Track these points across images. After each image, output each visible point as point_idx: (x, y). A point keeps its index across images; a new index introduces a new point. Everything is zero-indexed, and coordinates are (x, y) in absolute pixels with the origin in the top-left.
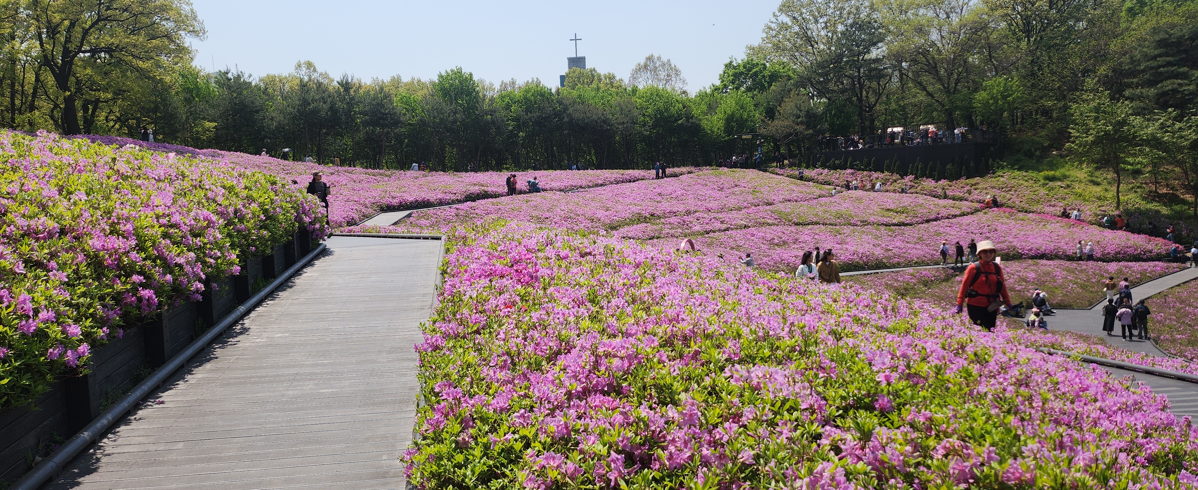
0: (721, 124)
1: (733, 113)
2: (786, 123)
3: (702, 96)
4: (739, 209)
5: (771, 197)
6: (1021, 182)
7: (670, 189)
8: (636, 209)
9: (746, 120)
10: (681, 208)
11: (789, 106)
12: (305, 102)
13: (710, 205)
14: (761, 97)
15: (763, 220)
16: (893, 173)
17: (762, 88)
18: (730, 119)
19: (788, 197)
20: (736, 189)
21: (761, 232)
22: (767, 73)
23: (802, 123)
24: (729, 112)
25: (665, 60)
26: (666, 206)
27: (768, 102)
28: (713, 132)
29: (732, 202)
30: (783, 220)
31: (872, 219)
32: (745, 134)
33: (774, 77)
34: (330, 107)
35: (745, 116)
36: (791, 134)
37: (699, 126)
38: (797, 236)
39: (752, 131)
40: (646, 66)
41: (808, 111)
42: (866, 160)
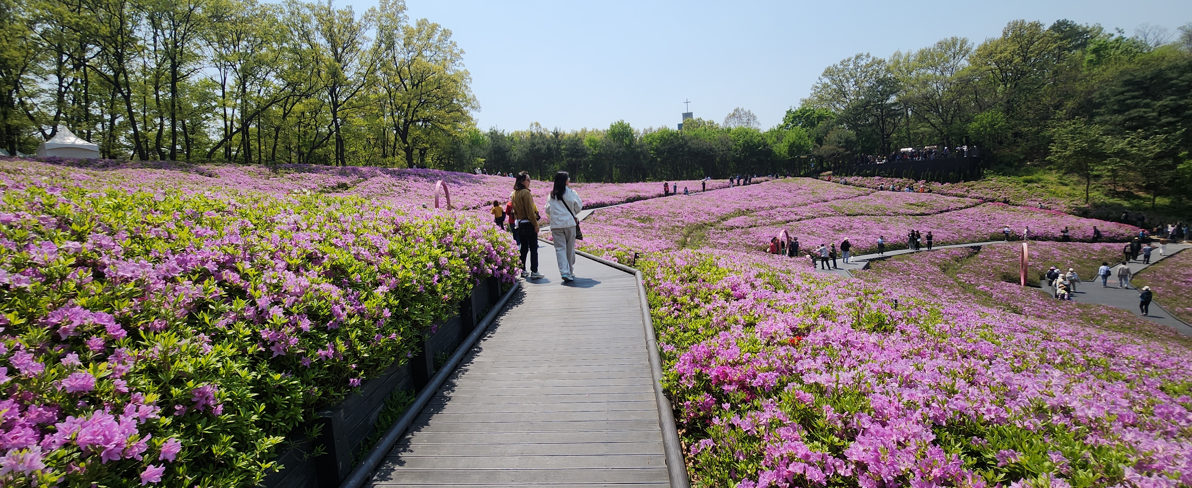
0: (786, 149)
1: (794, 142)
2: (831, 147)
3: (772, 132)
4: (806, 205)
5: (826, 197)
6: (1006, 184)
7: (756, 192)
8: (737, 206)
9: (803, 146)
10: (766, 205)
11: (832, 136)
12: (533, 145)
13: (785, 202)
14: (813, 131)
15: (824, 213)
17: (813, 125)
18: (792, 146)
19: (837, 196)
20: (800, 191)
21: (825, 221)
22: (815, 115)
23: (842, 147)
24: (791, 141)
25: (746, 110)
26: (756, 203)
27: (818, 134)
28: (781, 154)
29: (799, 200)
30: (838, 212)
31: (901, 211)
32: (803, 155)
33: (820, 118)
35: (802, 143)
36: (834, 154)
37: (772, 150)
38: (851, 224)
39: (807, 152)
40: (734, 115)
41: (846, 139)
42: (889, 170)
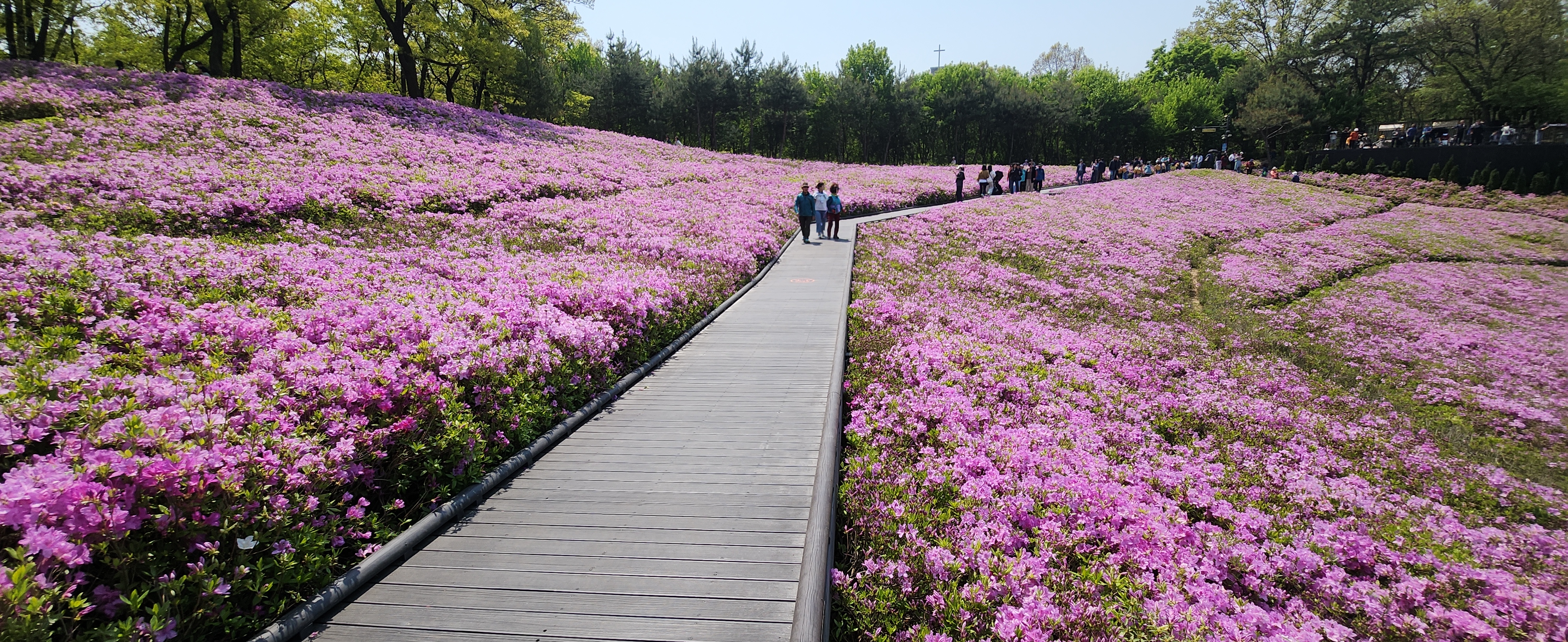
0: (1174, 113)
2: (1268, 113)
4: (1305, 227)
9: (1205, 111)
11: (1269, 93)
15: (1374, 249)
16: (1446, 181)
18: (1185, 108)
23: (1296, 113)
24: (1183, 101)
25: (1073, 48)
28: (1166, 123)
30: (1401, 249)
32: (1206, 126)
33: (1225, 62)
34: (727, 82)
35: (1201, 107)
36: (1277, 127)
37: (1151, 115)
39: (1214, 123)
40: (1051, 56)
41: (1301, 99)
42: (1397, 163)
